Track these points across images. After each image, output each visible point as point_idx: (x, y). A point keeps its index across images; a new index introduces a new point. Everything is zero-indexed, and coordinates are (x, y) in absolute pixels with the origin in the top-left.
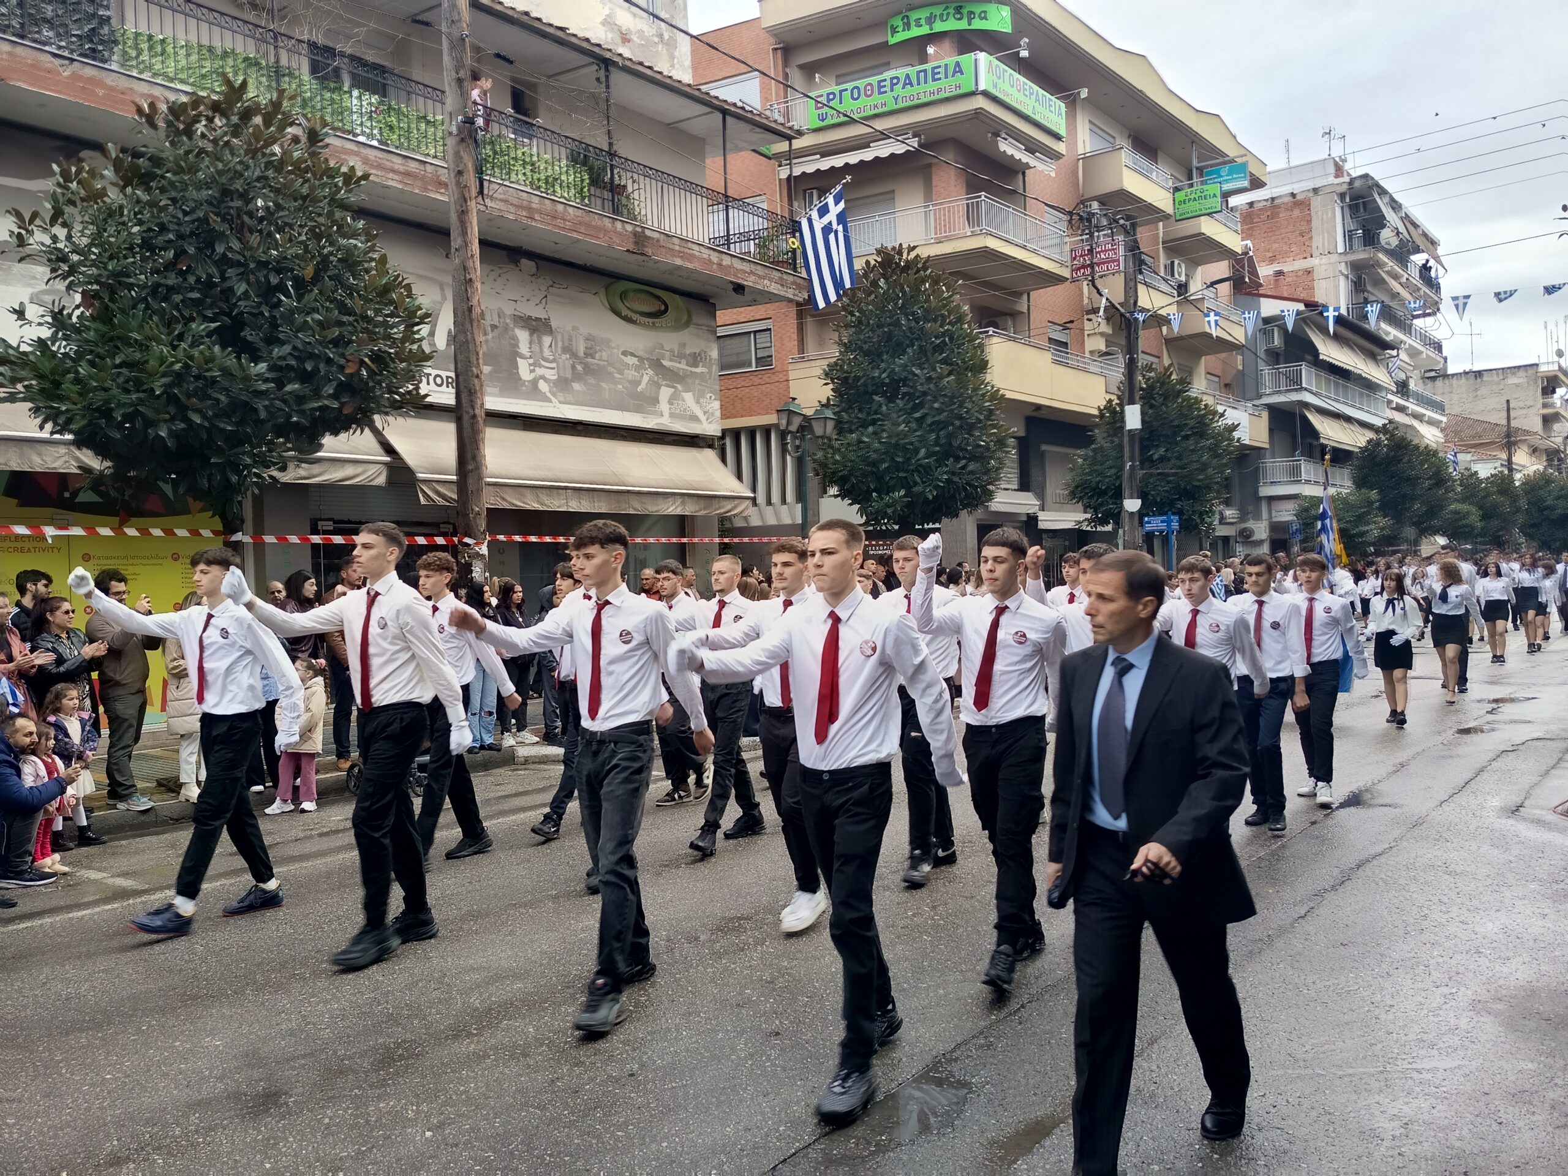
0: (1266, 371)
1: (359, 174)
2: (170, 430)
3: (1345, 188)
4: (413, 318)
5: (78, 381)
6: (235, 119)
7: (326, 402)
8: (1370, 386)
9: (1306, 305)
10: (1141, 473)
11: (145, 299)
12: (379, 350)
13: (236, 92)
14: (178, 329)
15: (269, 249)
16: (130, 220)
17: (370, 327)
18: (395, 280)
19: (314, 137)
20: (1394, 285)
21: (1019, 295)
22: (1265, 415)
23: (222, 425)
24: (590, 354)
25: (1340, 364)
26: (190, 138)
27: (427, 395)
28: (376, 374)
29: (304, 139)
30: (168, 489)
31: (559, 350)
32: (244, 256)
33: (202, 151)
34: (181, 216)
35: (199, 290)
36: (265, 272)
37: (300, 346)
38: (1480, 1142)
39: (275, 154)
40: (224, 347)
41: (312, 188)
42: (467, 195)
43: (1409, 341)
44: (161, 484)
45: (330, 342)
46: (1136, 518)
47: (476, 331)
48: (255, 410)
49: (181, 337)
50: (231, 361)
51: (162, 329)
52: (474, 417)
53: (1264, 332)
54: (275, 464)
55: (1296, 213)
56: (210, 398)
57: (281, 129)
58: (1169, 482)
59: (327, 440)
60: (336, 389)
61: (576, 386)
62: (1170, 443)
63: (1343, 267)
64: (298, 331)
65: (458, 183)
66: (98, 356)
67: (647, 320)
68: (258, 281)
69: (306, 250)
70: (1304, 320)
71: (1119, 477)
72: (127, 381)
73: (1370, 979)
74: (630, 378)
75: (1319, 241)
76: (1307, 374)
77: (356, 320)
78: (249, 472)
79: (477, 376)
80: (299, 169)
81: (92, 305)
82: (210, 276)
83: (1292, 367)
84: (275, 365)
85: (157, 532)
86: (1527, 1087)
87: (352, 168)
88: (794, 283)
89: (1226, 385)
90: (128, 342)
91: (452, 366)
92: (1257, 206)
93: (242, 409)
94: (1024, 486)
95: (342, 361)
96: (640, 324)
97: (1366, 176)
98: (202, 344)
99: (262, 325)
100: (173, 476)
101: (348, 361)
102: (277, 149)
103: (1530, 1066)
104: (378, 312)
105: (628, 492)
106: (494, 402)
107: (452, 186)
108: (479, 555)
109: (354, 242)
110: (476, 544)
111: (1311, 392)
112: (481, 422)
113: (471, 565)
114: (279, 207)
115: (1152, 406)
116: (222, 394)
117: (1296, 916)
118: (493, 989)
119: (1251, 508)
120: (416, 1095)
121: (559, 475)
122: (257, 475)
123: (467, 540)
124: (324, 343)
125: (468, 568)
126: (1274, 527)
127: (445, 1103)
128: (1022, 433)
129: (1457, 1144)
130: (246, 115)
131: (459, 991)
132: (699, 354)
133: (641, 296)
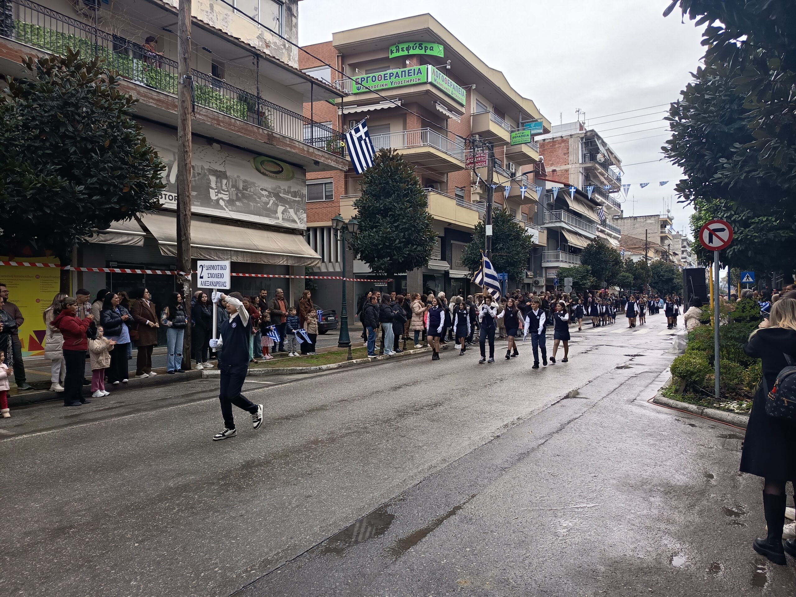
0: (547, 213)
1: (134, 98)
2: (34, 216)
3: (583, 135)
4: (158, 168)
6: (72, 69)
7: (113, 205)
8: (591, 221)
9: (565, 185)
11: (23, 152)
12: (140, 182)
13: (73, 56)
14: (40, 167)
15: (87, 131)
16: (17, 113)
17: (136, 171)
18: (149, 150)
19: (112, 80)
20: (602, 178)
21: (442, 174)
22: (546, 232)
23: (61, 214)
24: (245, 188)
25: (578, 211)
26: (49, 76)
27: (163, 204)
28: (139, 193)
29: (107, 81)
30: (34, 243)
31: (230, 186)
32: (74, 134)
33: (54, 83)
34: (43, 113)
35: (51, 149)
36: (85, 142)
37: (101, 178)
38: (597, 537)
39: (92, 87)
40: (63, 178)
41: (110, 104)
42: (187, 112)
43: (607, 203)
44: (29, 241)
45: (116, 177)
47: (188, 175)
48: (78, 208)
49: (41, 171)
50: (66, 184)
51: (32, 167)
52: (186, 215)
53: (547, 196)
54: (87, 234)
55: (563, 144)
56: (55, 201)
57: (96, 75)
59: (113, 223)
60: (118, 199)
61: (238, 203)
62: (505, 242)
63: (581, 170)
64: (100, 171)
65: (182, 106)
67: (273, 175)
68: (81, 146)
69: (106, 133)
70: (563, 191)
72: (12, 191)
73: (563, 470)
74: (264, 201)
75: (571, 158)
76: (564, 215)
77: (129, 167)
78: (74, 237)
79: (188, 196)
80: (104, 95)
82: (57, 143)
83: (558, 211)
84: (88, 186)
85: (27, 264)
86: (620, 514)
87: (131, 96)
88: (342, 162)
89: (530, 218)
90: (14, 172)
91: (177, 191)
92: (547, 141)
93: (71, 207)
94: (443, 258)
95: (121, 186)
96: (270, 177)
97: (592, 131)
98: (52, 175)
99: (83, 167)
100: (36, 237)
101: (124, 186)
102: (93, 84)
103: (622, 505)
104: (140, 164)
105: (261, 253)
106: (195, 209)
107: (180, 107)
108: (187, 280)
109: (130, 130)
110: (186, 275)
111: (565, 223)
112: (189, 217)
113: (183, 284)
114: (93, 112)
115: (497, 226)
116: (61, 199)
117: (540, 443)
118: (180, 479)
119: (538, 272)
120: (133, 527)
121: (228, 244)
122: (78, 238)
123: (182, 273)
124: (113, 177)
125: (182, 286)
126: (548, 280)
127: (146, 531)
128: (442, 234)
129: (589, 538)
130: (79, 67)
131: (164, 480)
133: (271, 163)
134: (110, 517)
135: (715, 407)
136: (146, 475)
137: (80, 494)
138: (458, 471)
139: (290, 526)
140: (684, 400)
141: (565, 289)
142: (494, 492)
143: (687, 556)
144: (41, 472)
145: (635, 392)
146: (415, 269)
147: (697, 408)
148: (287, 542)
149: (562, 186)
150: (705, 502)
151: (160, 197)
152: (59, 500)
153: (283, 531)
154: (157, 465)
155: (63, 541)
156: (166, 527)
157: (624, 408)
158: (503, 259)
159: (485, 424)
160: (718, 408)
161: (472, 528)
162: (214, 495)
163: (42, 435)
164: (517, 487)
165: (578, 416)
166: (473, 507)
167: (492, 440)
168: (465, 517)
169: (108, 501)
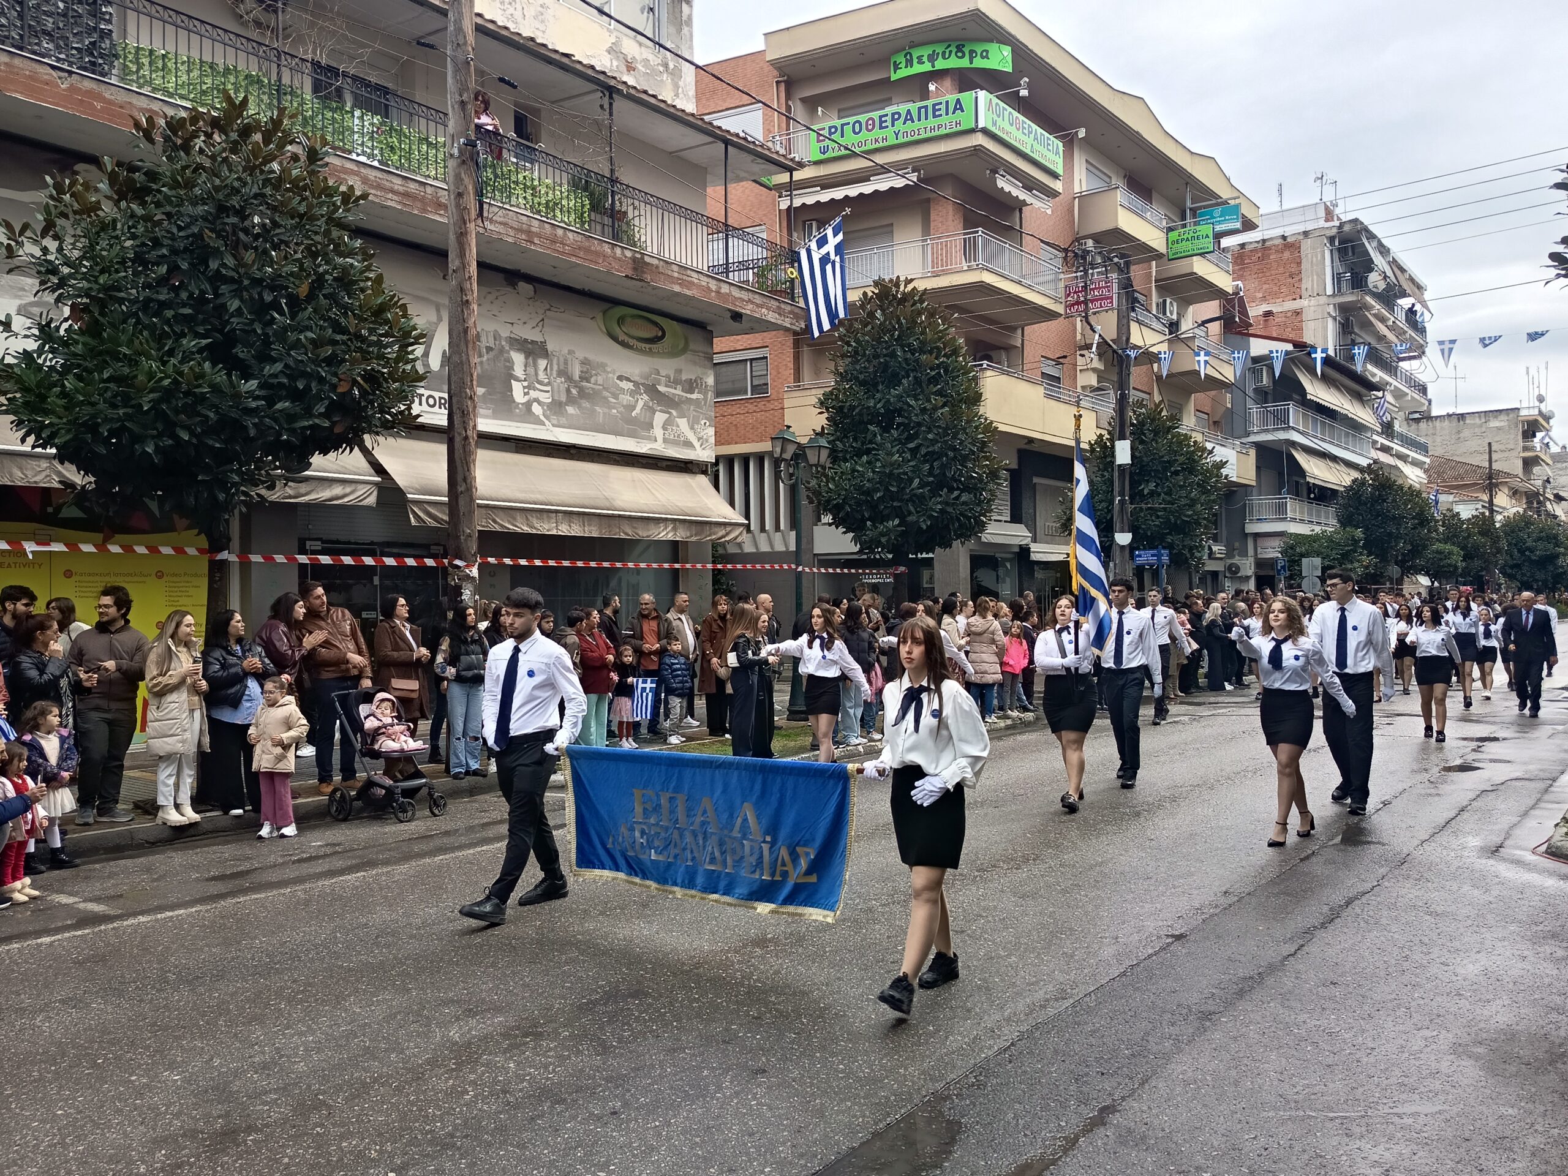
0: (1254, 409)
1: (358, 193)
2: (157, 446)
3: (1335, 231)
4: (407, 338)
5: (64, 394)
6: (234, 136)
7: (317, 421)
8: (1358, 427)
9: (1295, 346)
10: (1130, 508)
11: (136, 314)
12: (373, 369)
13: (234, 110)
14: (169, 344)
15: (263, 266)
16: (123, 234)
17: (365, 347)
18: (390, 300)
19: (313, 156)
20: (1382, 328)
21: (1013, 329)
22: (1253, 453)
23: (211, 442)
24: (585, 377)
25: (1326, 404)
26: (188, 153)
27: (418, 416)
28: (369, 394)
29: (303, 158)
30: (154, 506)
31: (555, 373)
32: (238, 273)
33: (199, 167)
34: (175, 230)
35: (191, 307)
36: (259, 289)
37: (292, 364)
39: (273, 172)
40: (214, 365)
41: (310, 207)
42: (466, 217)
43: (1395, 383)
44: (146, 500)
45: (323, 360)
46: (1127, 551)
47: (471, 353)
48: (246, 427)
49: (171, 353)
50: (221, 378)
51: (152, 344)
52: (466, 438)
53: (1253, 371)
54: (263, 482)
55: (1287, 254)
56: (199, 414)
57: (281, 146)
58: (1158, 517)
59: (317, 459)
60: (327, 408)
61: (570, 410)
62: (1161, 479)
63: (1331, 309)
64: (291, 349)
65: (458, 205)
66: (86, 369)
67: (644, 345)
68: (251, 298)
69: (301, 268)
70: (1292, 360)
71: (1111, 511)
72: (115, 396)
73: (1351, 1021)
74: (625, 403)
75: (1308, 283)
76: (1294, 413)
77: (350, 339)
78: (237, 490)
79: (471, 398)
80: (297, 187)
81: (81, 319)
82: (203, 292)
83: (1280, 406)
84: (266, 382)
85: (141, 550)
86: (1508, 1133)
87: (351, 188)
88: (790, 312)
89: (1215, 423)
90: (116, 356)
91: (446, 388)
92: (1249, 248)
93: (230, 427)
94: (1016, 518)
95: (335, 380)
96: (636, 350)
97: (1356, 221)
98: (193, 360)
99: (255, 342)
100: (160, 493)
101: (340, 380)
102: (275, 166)
103: (1510, 1111)
104: (372, 331)
105: (620, 516)
106: (486, 424)
107: (452, 208)
108: (468, 577)
109: (351, 261)
110: (467, 566)
111: (1298, 431)
112: (473, 444)
113: (460, 587)
114: (275, 224)
115: (1142, 442)
116: (211, 411)
117: (1285, 953)
118: (473, 1022)
119: (1237, 544)
120: (380, 1135)
121: (550, 498)
122: (245, 493)
123: (458, 562)
124: (316, 362)
125: (458, 591)
126: (1260, 564)
127: (410, 1143)
128: (1014, 466)
130: (246, 132)
131: (438, 1025)
132: (695, 381)
133: (639, 321)
134: (329, 1107)
136: (399, 1012)
137: (263, 1053)
138: (1098, 1019)
139: (725, 1141)
141: (1305, 584)
142: (1189, 1074)
144: (179, 1001)
145: (1497, 827)
146: (956, 544)
149: (1289, 347)
152: (221, 1066)
153: (709, 1152)
154: (422, 989)
155: (236, 1161)
156: (452, 1136)
157: (1477, 866)
159: (1147, 906)
161: (1149, 1159)
162: (551, 1063)
163: (177, 916)
164: (1246, 1061)
165: (1369, 885)
166: (1145, 1108)
167: (1169, 945)
168: (1130, 1131)
169: (323, 1071)
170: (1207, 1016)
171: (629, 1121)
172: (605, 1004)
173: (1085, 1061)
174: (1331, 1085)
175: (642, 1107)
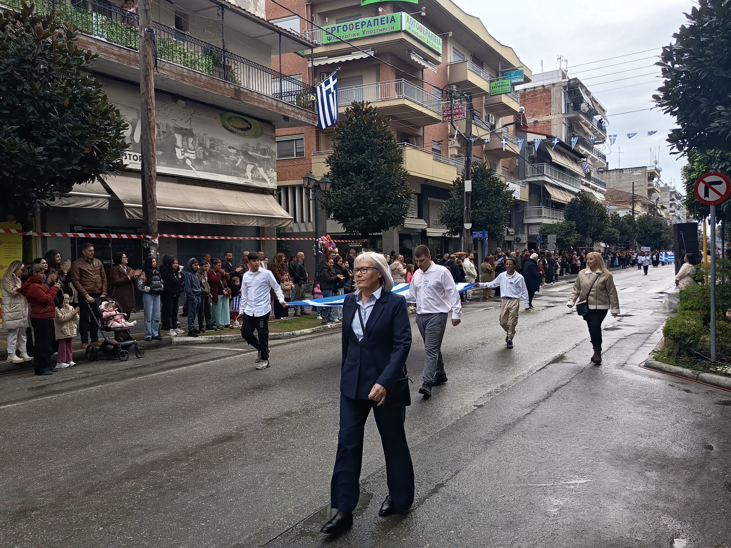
0: (529, 167)
1: (93, 54)
3: (566, 84)
4: (120, 126)
6: (28, 24)
7: (74, 167)
8: (574, 175)
9: (547, 137)
10: (471, 212)
12: (102, 142)
13: (28, 10)
15: (45, 90)
17: (98, 131)
18: (110, 108)
19: (70, 35)
20: (586, 129)
21: (418, 127)
22: (527, 186)
23: (21, 177)
24: (212, 147)
25: (561, 164)
26: (4, 32)
27: (127, 165)
28: (101, 154)
29: (64, 36)
31: (197, 145)
32: (32, 93)
33: (9, 39)
35: (9, 110)
36: (43, 101)
37: (61, 139)
38: (591, 516)
39: (49, 42)
40: (21, 139)
41: (68, 60)
42: (149, 67)
43: (592, 155)
45: (77, 137)
46: (470, 232)
47: (152, 134)
48: (38, 170)
50: (25, 146)
52: (151, 176)
53: (528, 148)
54: (49, 197)
55: (545, 94)
56: (14, 163)
57: (52, 30)
59: (76, 186)
60: (79, 161)
61: (205, 162)
62: (485, 198)
63: (564, 120)
64: (60, 131)
65: (144, 61)
67: (241, 131)
68: (39, 106)
69: (65, 91)
70: (546, 143)
71: (462, 213)
73: (552, 442)
74: (232, 160)
75: (554, 108)
76: (546, 168)
77: (90, 127)
78: (35, 201)
79: (153, 156)
80: (61, 50)
82: (14, 103)
83: (540, 165)
84: (48, 148)
86: (614, 491)
87: (89, 52)
88: (312, 117)
89: (511, 172)
91: (139, 151)
93: (30, 170)
94: (420, 216)
95: (83, 147)
96: (237, 134)
97: (576, 79)
98: (10, 136)
99: (42, 128)
101: (86, 147)
102: (50, 40)
103: (616, 481)
104: (101, 123)
105: (230, 214)
106: (160, 169)
107: (142, 63)
108: (154, 244)
109: (90, 88)
110: (153, 239)
111: (548, 177)
112: (154, 179)
113: (150, 249)
114: (51, 69)
115: (477, 181)
116: (20, 162)
117: (526, 413)
118: (147, 455)
119: (520, 228)
120: (97, 510)
121: (196, 205)
122: (39, 203)
123: (148, 237)
124: (73, 138)
125: (148, 250)
126: (530, 237)
127: (111, 513)
128: (419, 192)
129: (581, 518)
131: (131, 457)
132: (267, 149)
133: (238, 120)
134: (75, 497)
135: (711, 371)
136: (112, 451)
137: (43, 473)
138: (439, 444)
139: (263, 507)
140: (677, 364)
141: (549, 246)
142: (478, 468)
143: (689, 538)
145: (624, 355)
146: (391, 228)
147: (692, 372)
148: (260, 525)
149: (544, 138)
150: (705, 477)
151: (124, 157)
152: (22, 479)
153: (255, 512)
154: (124, 440)
155: (25, 525)
156: (132, 509)
157: (614, 373)
158: (483, 216)
159: (467, 392)
160: (715, 373)
161: (456, 507)
162: (183, 473)
163: (7, 408)
164: (503, 462)
165: (566, 382)
166: (457, 484)
167: (475, 410)
168: (448, 495)
169: (72, 480)
170: (488, 442)
171: (219, 499)
172: (212, 445)
173: (432, 464)
174: (540, 472)
175: (225, 492)
